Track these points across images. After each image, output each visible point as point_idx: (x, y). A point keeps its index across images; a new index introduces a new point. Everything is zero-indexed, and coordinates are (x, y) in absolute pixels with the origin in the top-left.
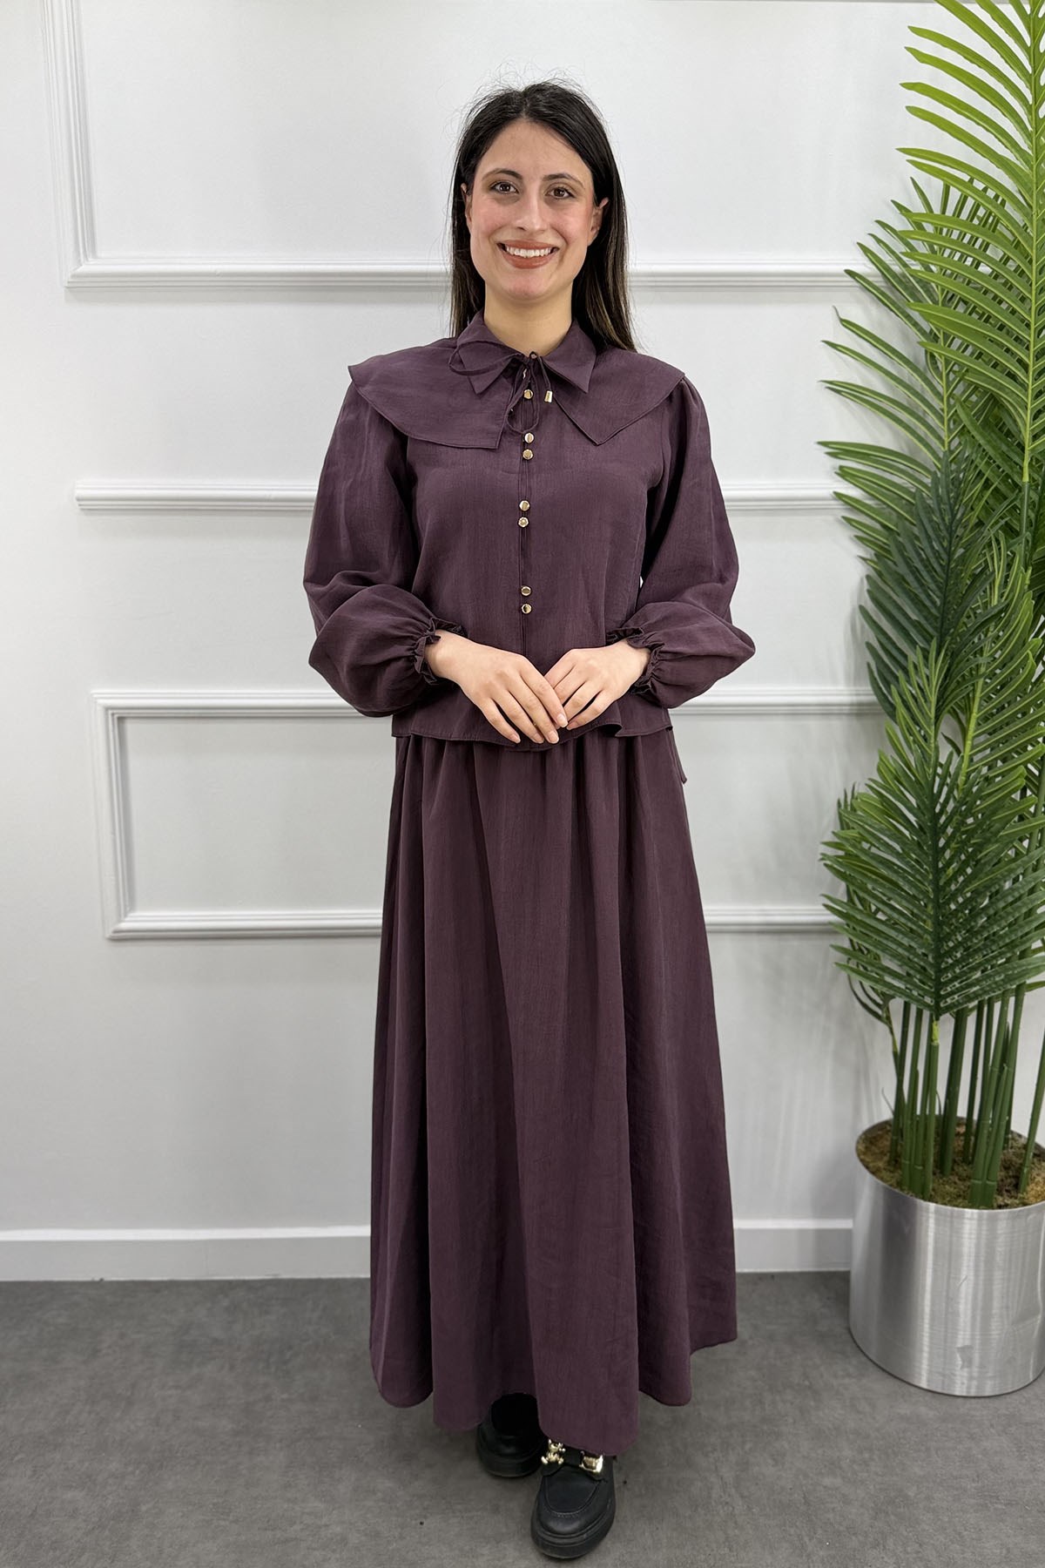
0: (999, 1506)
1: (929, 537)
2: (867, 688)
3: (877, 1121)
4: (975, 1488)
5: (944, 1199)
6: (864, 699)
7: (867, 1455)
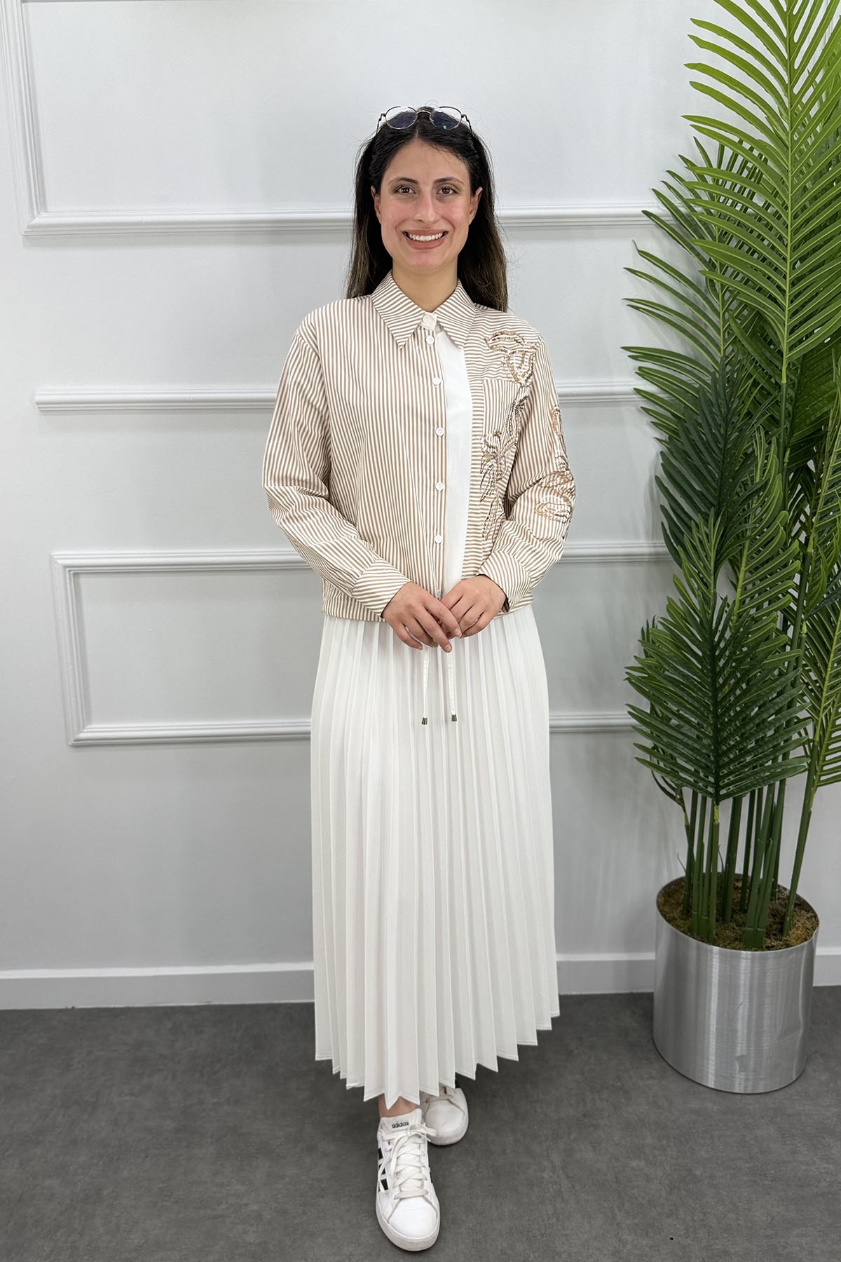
0: (766, 1183)
1: (709, 425)
2: (661, 542)
3: (674, 877)
4: (748, 1168)
5: (725, 942)
6: (660, 550)
7: (664, 1142)
